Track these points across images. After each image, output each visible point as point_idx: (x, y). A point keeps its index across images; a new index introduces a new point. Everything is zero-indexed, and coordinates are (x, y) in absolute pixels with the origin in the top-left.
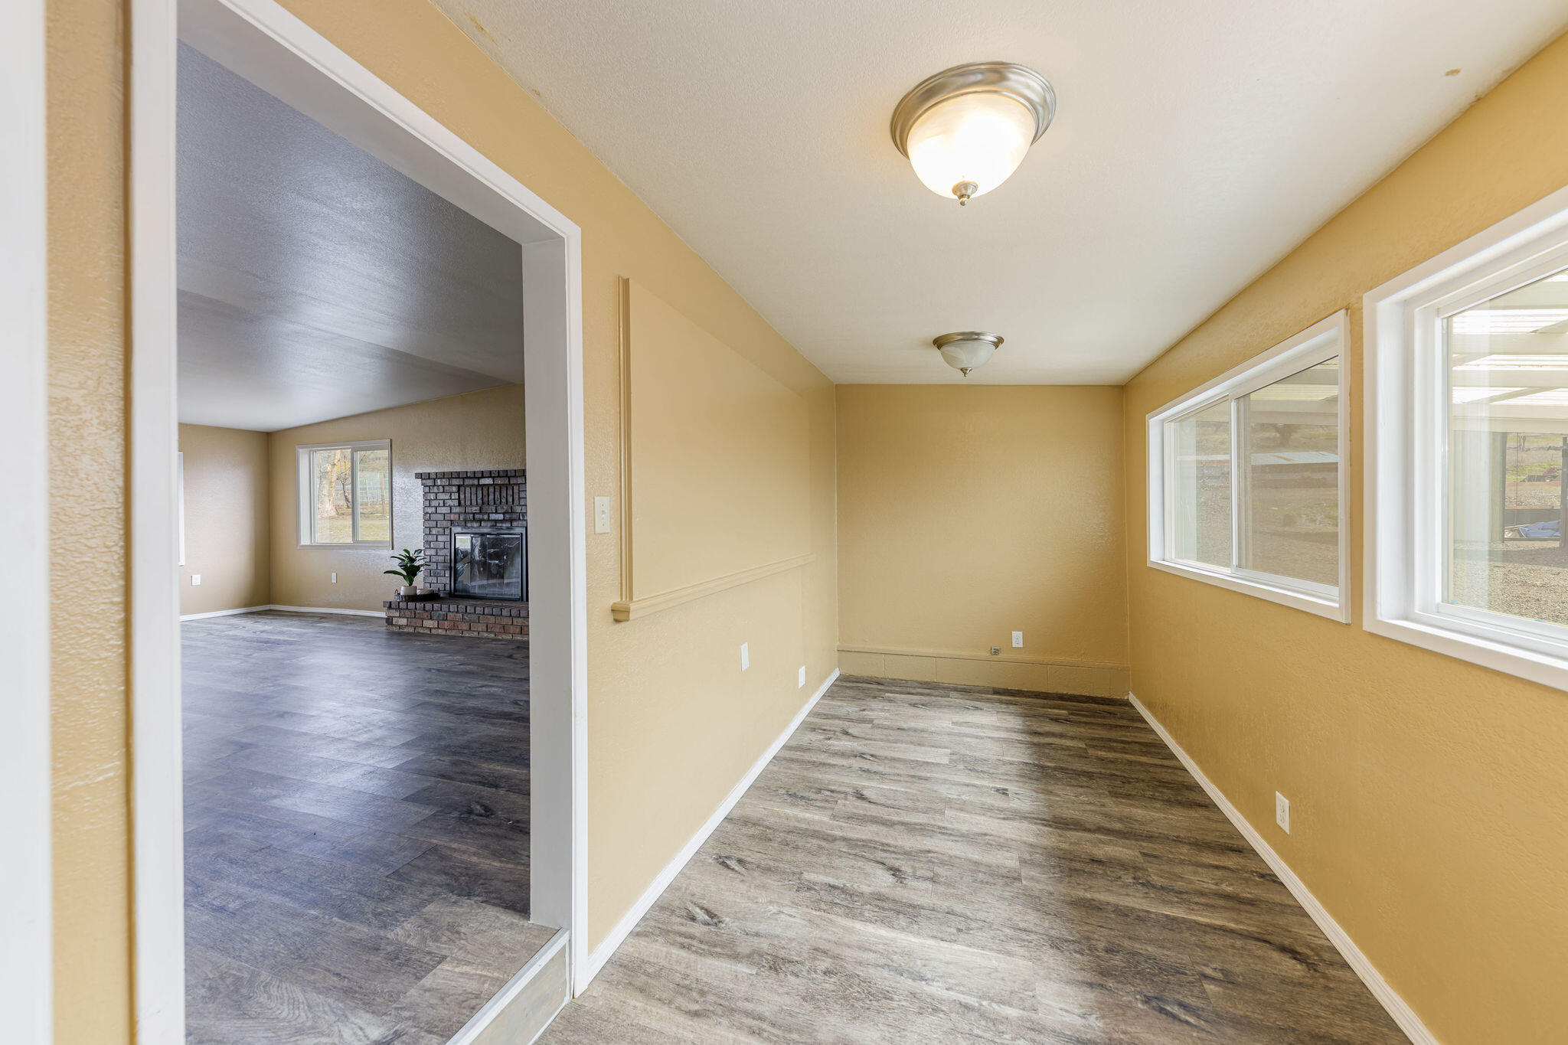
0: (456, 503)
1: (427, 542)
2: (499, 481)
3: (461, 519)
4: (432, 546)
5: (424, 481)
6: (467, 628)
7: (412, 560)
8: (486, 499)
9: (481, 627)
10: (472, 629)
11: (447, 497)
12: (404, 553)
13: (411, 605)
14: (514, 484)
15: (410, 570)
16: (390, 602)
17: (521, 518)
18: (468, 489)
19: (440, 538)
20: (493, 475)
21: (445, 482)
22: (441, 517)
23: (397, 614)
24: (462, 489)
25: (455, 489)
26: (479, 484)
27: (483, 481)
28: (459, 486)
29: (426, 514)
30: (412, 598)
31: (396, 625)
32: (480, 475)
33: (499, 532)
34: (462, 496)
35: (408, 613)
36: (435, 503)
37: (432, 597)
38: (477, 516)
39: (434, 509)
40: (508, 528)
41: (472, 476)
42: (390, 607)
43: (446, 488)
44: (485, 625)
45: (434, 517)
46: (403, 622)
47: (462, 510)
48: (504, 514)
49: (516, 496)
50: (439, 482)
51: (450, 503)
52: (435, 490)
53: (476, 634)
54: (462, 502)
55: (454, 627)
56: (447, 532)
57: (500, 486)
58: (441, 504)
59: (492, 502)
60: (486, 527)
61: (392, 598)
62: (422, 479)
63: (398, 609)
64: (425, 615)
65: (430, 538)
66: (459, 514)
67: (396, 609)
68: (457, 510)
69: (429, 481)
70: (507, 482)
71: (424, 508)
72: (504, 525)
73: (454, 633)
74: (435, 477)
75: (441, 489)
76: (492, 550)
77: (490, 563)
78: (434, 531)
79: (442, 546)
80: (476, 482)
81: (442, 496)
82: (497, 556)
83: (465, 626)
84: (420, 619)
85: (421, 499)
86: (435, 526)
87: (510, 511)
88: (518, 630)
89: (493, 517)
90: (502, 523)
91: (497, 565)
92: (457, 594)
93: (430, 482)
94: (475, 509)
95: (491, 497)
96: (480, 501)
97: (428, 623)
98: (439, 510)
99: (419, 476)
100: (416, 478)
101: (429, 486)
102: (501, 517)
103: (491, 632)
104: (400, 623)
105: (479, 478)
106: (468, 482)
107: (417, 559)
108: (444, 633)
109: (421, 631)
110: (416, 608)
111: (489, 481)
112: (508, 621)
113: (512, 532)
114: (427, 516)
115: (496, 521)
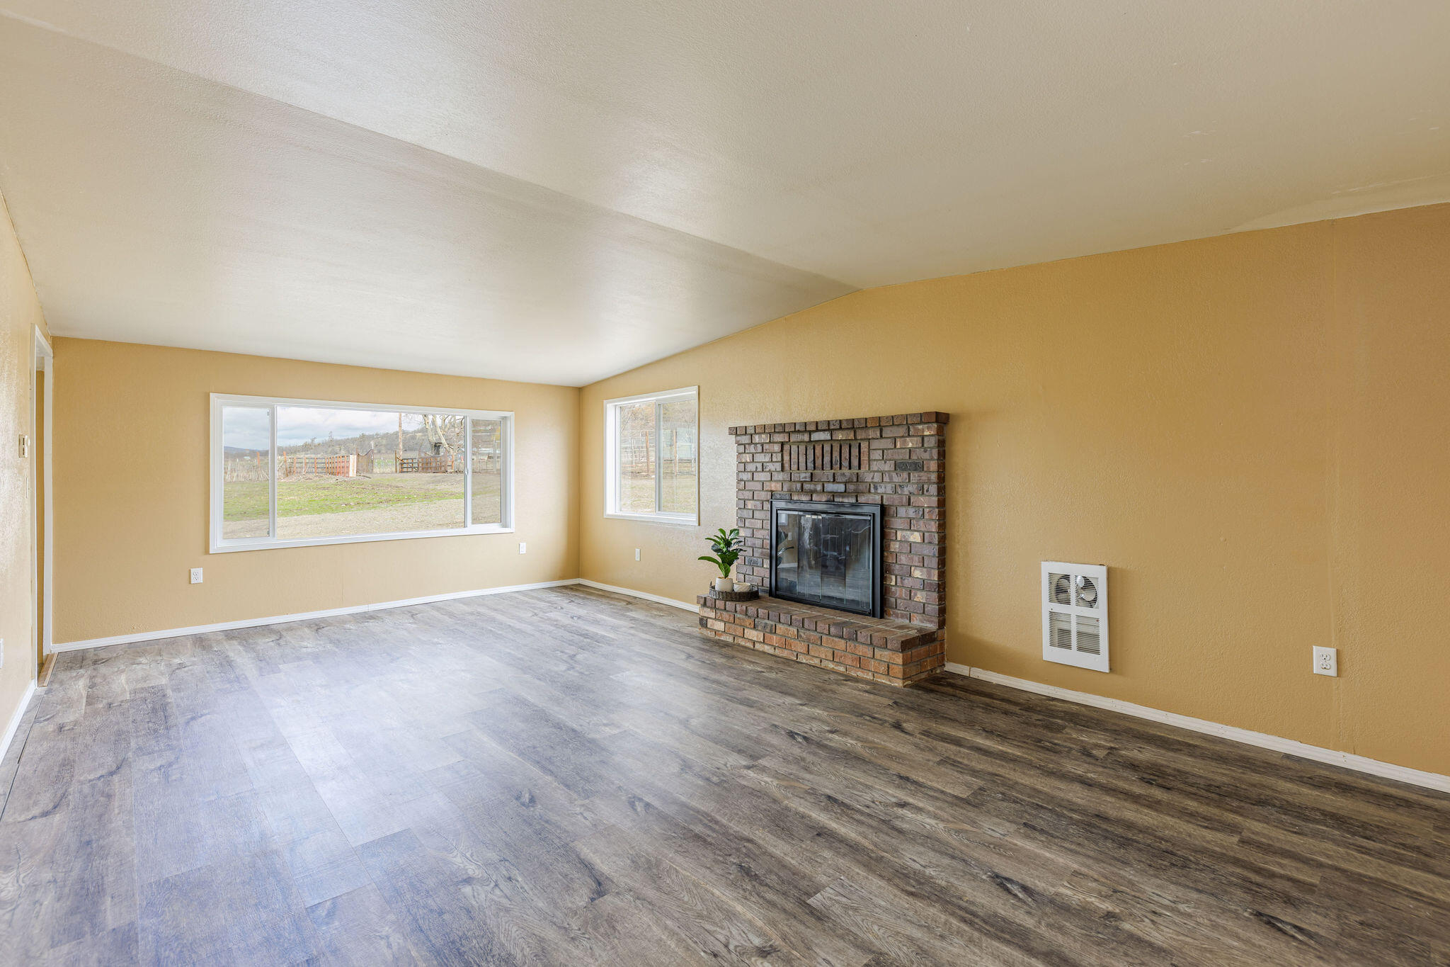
0: (778, 466)
1: (742, 519)
2: (840, 436)
3: (785, 489)
4: (747, 525)
5: (739, 438)
6: (804, 650)
7: (728, 544)
8: (819, 462)
9: (824, 652)
10: (812, 653)
11: (767, 459)
12: (720, 535)
13: (730, 605)
14: (861, 439)
15: (727, 555)
16: (705, 598)
17: (872, 490)
18: (794, 448)
19: (757, 514)
20: (832, 427)
21: (765, 438)
22: (759, 486)
23: (712, 615)
24: (786, 447)
25: (777, 448)
26: (810, 441)
27: (816, 436)
28: (782, 444)
29: (739, 481)
30: (731, 596)
31: (712, 630)
32: (813, 428)
33: (839, 510)
34: (786, 458)
35: (725, 615)
36: (751, 467)
37: (751, 596)
38: (807, 486)
39: (750, 475)
40: (852, 505)
41: (802, 429)
42: (705, 605)
43: (766, 447)
44: (831, 651)
45: (750, 485)
46: (720, 626)
47: (785, 476)
48: (845, 483)
49: (864, 458)
50: (757, 439)
51: (771, 467)
52: (752, 449)
53: (816, 662)
54: (787, 466)
55: (785, 646)
56: (767, 506)
57: (840, 442)
58: (760, 469)
59: (827, 465)
60: (820, 502)
61: (706, 592)
62: (736, 434)
63: (714, 608)
64: (748, 622)
65: (745, 514)
66: (782, 482)
67: (711, 608)
68: (780, 476)
69: (744, 437)
70: (851, 436)
71: (738, 474)
72: (846, 500)
73: (785, 654)
74: (753, 432)
75: (759, 447)
76: (829, 536)
77: (826, 556)
78: (750, 505)
79: (759, 526)
80: (806, 438)
81: (760, 458)
82: (836, 545)
83: (801, 647)
84: (741, 626)
85: (734, 462)
86: (751, 498)
87: (855, 480)
88: (883, 668)
89: (830, 487)
90: (843, 497)
91: (836, 558)
92: (779, 593)
93: (746, 439)
94: (804, 475)
95: (827, 459)
96: (810, 465)
97: (753, 634)
98: (757, 477)
99: (735, 431)
100: (730, 434)
101: (744, 445)
102: (841, 488)
103: (840, 663)
104: (715, 628)
105: (810, 432)
106: (794, 438)
107: (733, 542)
108: (771, 651)
109: (743, 643)
110: (736, 612)
111: (824, 436)
112: (868, 652)
113: (859, 510)
114: (742, 485)
115: (834, 494)
